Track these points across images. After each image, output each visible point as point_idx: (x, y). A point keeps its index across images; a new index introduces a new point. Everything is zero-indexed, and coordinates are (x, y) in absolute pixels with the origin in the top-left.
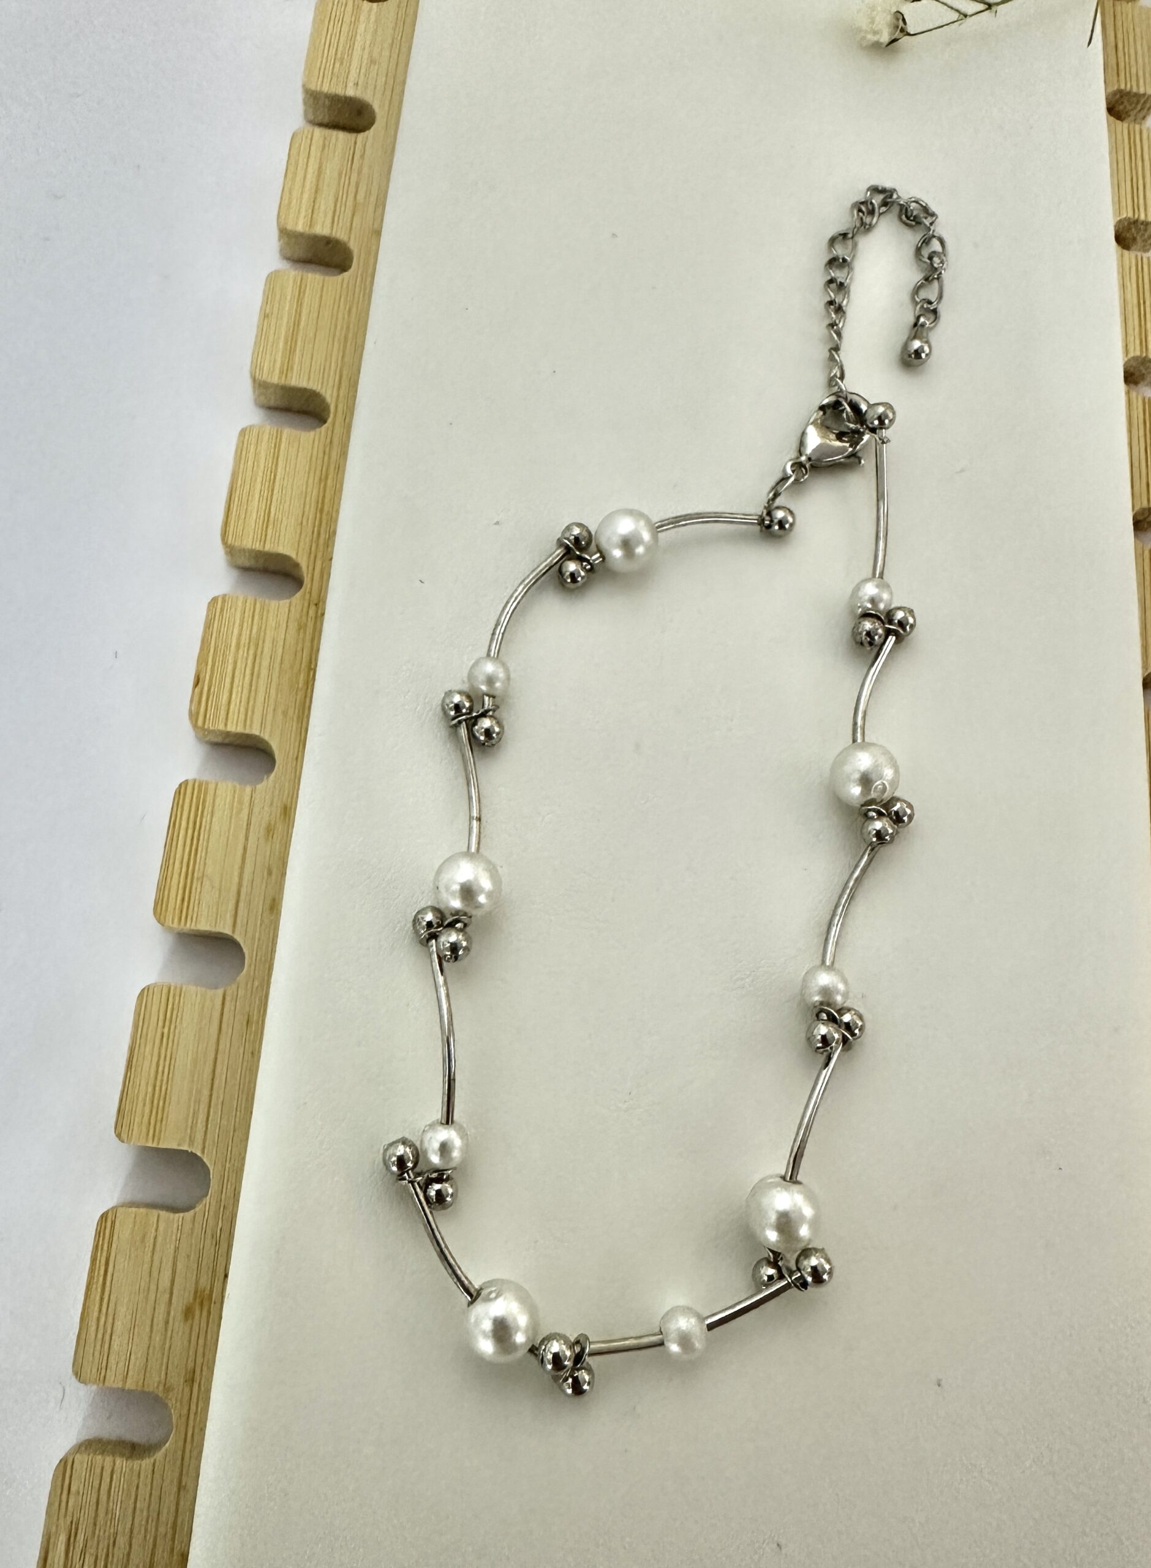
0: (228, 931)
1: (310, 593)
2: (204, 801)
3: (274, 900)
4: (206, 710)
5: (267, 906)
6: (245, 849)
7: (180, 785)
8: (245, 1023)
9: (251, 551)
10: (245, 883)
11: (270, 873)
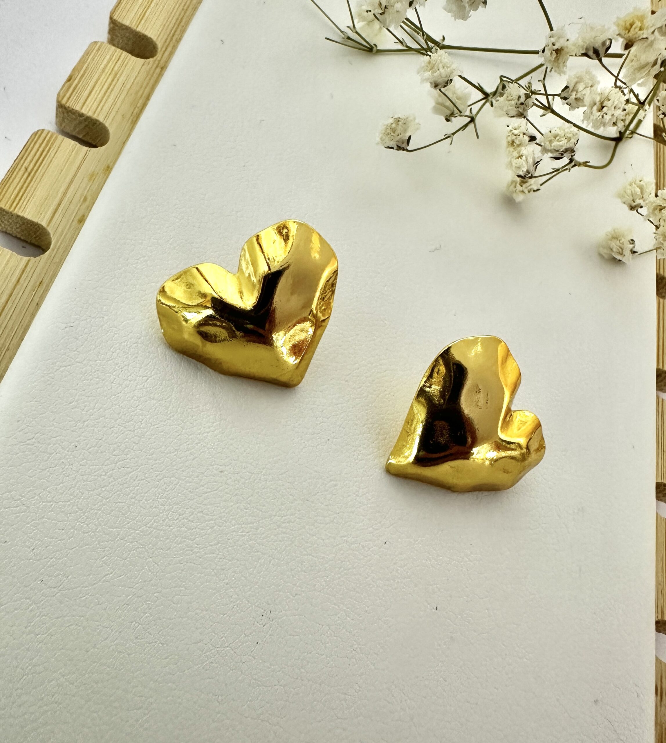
0: (44, 224)
1: (160, 61)
2: (52, 144)
3: (84, 216)
4: (70, 97)
5: (77, 218)
6: (72, 182)
7: (38, 131)
8: (38, 284)
9: (127, 28)
10: (66, 199)
11: (85, 199)
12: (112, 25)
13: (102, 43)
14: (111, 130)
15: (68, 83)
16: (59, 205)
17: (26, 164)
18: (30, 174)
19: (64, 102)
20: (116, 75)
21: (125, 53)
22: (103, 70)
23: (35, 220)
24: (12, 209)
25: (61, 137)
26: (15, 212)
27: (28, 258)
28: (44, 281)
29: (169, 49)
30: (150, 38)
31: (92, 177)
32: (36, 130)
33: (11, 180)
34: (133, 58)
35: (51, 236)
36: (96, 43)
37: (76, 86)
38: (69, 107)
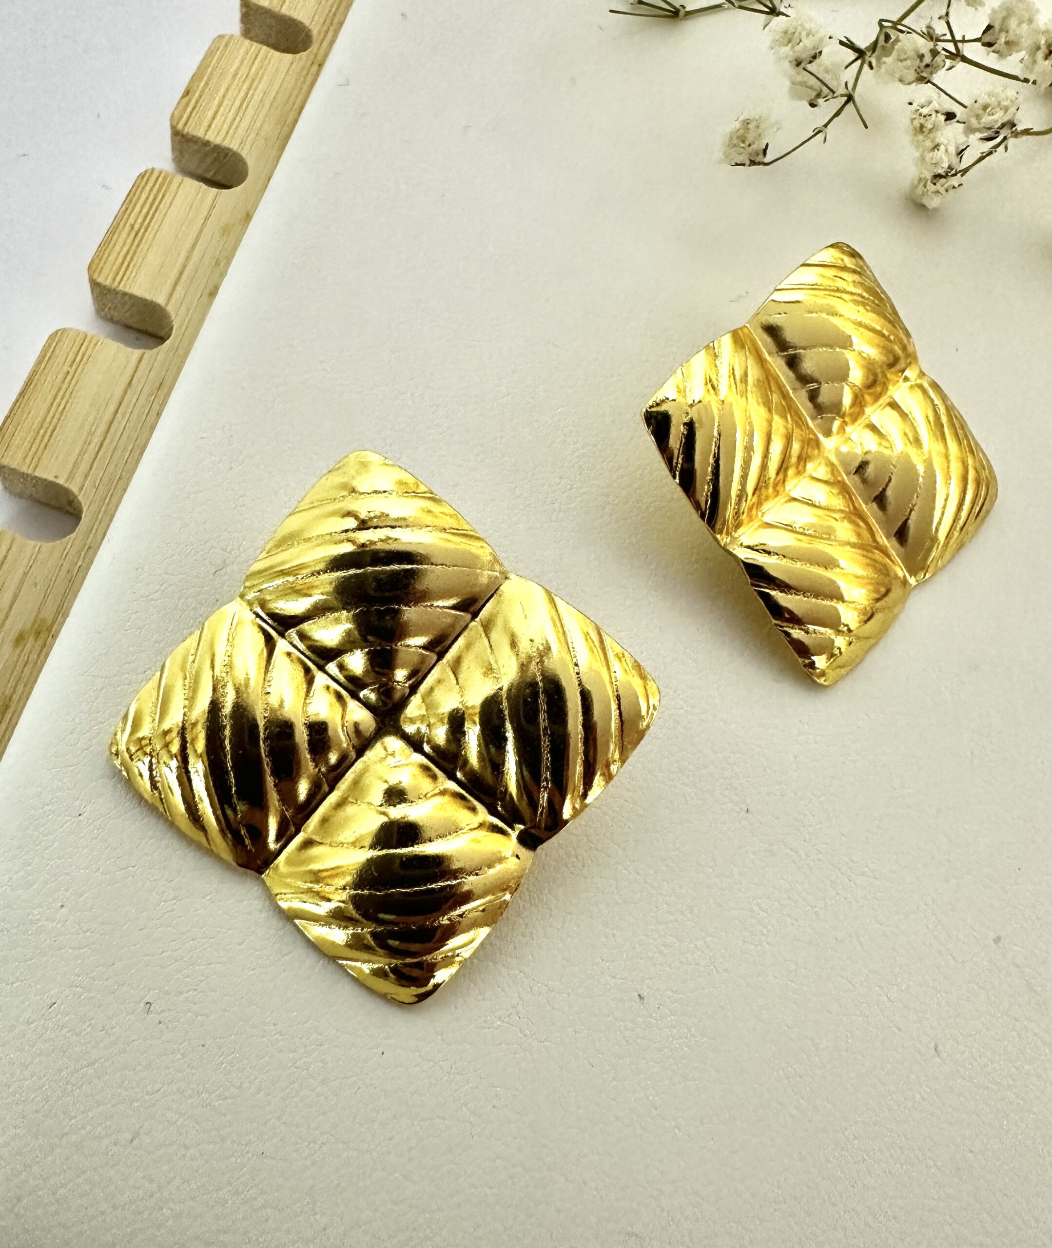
0: (160, 300)
1: (316, 53)
3: (215, 287)
7: (146, 171)
8: (157, 384)
10: (190, 266)
11: (217, 263)
12: (244, 10)
13: (232, 36)
14: (251, 162)
15: (186, 100)
16: (181, 274)
17: (131, 221)
18: (138, 235)
19: (180, 127)
20: (253, 81)
21: (265, 48)
22: (235, 76)
23: (148, 297)
24: (116, 283)
25: (179, 178)
26: (121, 287)
27: (142, 351)
28: (165, 381)
29: (330, 34)
30: (302, 23)
31: (226, 230)
32: (143, 170)
33: (111, 245)
34: (277, 54)
35: (173, 317)
36: (221, 37)
37: (197, 102)
38: (188, 133)
